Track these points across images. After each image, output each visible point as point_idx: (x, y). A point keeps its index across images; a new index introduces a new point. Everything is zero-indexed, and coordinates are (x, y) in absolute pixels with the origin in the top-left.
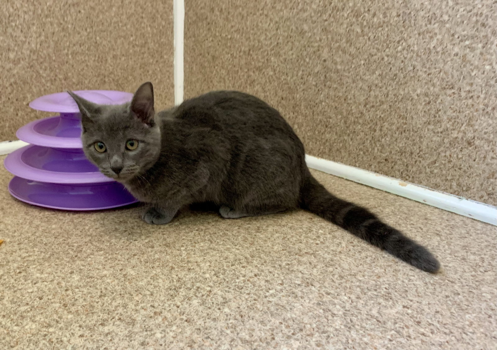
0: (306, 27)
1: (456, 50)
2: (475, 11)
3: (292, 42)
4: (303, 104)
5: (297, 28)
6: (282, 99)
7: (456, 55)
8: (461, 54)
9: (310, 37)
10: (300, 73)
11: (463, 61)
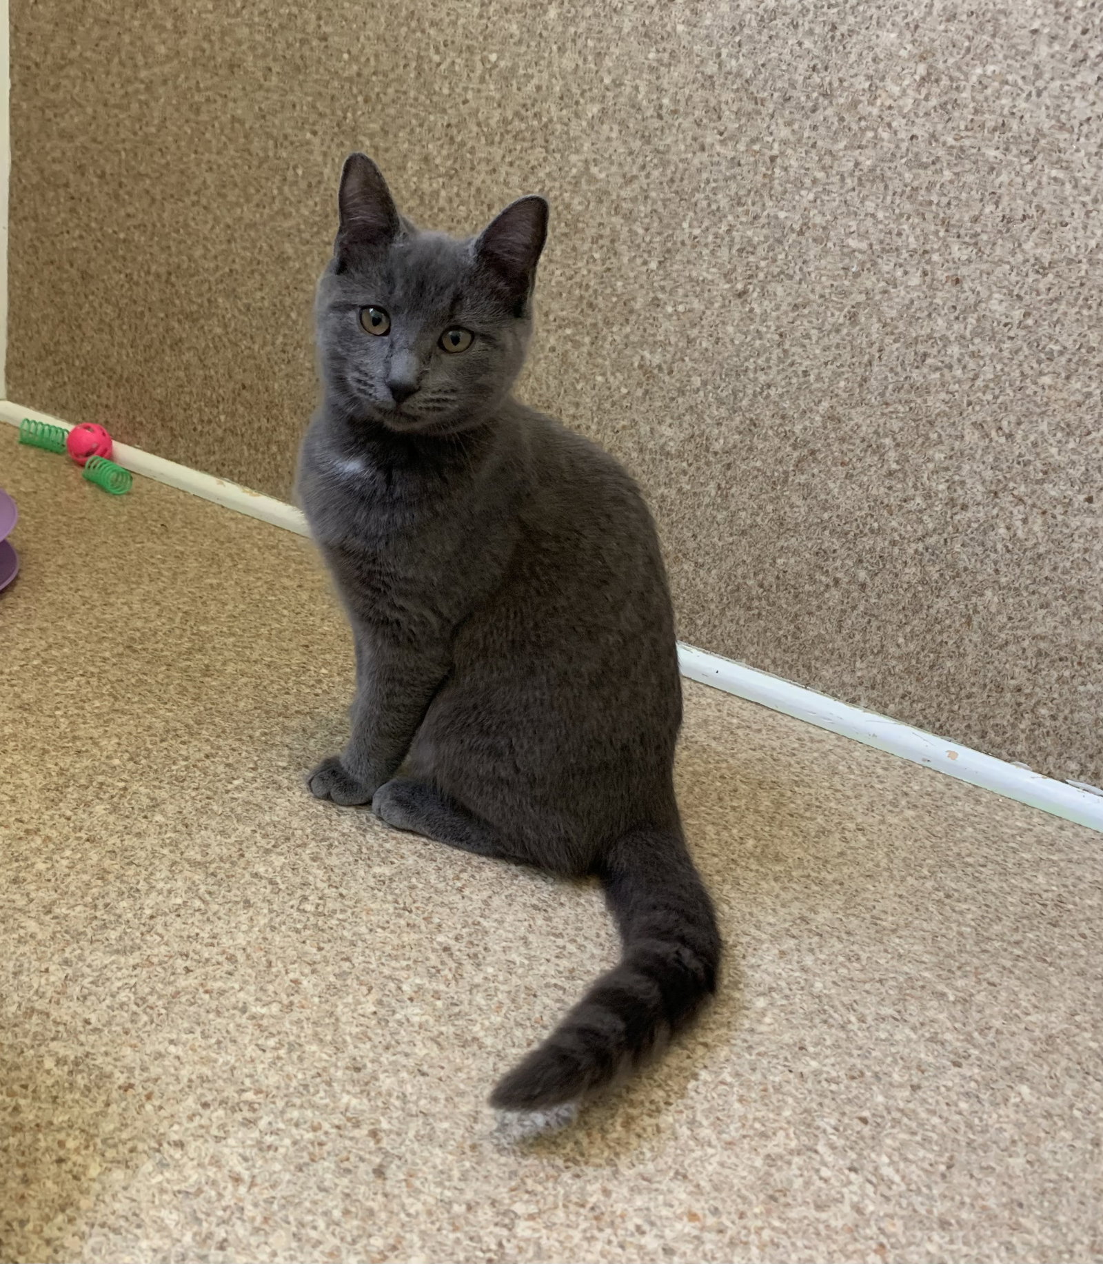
0: (289, 249)
1: (552, 341)
2: (578, 279)
3: (262, 275)
4: (286, 403)
5: (271, 247)
6: (244, 387)
7: (553, 349)
8: (559, 350)
9: (298, 271)
10: (280, 340)
11: (563, 362)
